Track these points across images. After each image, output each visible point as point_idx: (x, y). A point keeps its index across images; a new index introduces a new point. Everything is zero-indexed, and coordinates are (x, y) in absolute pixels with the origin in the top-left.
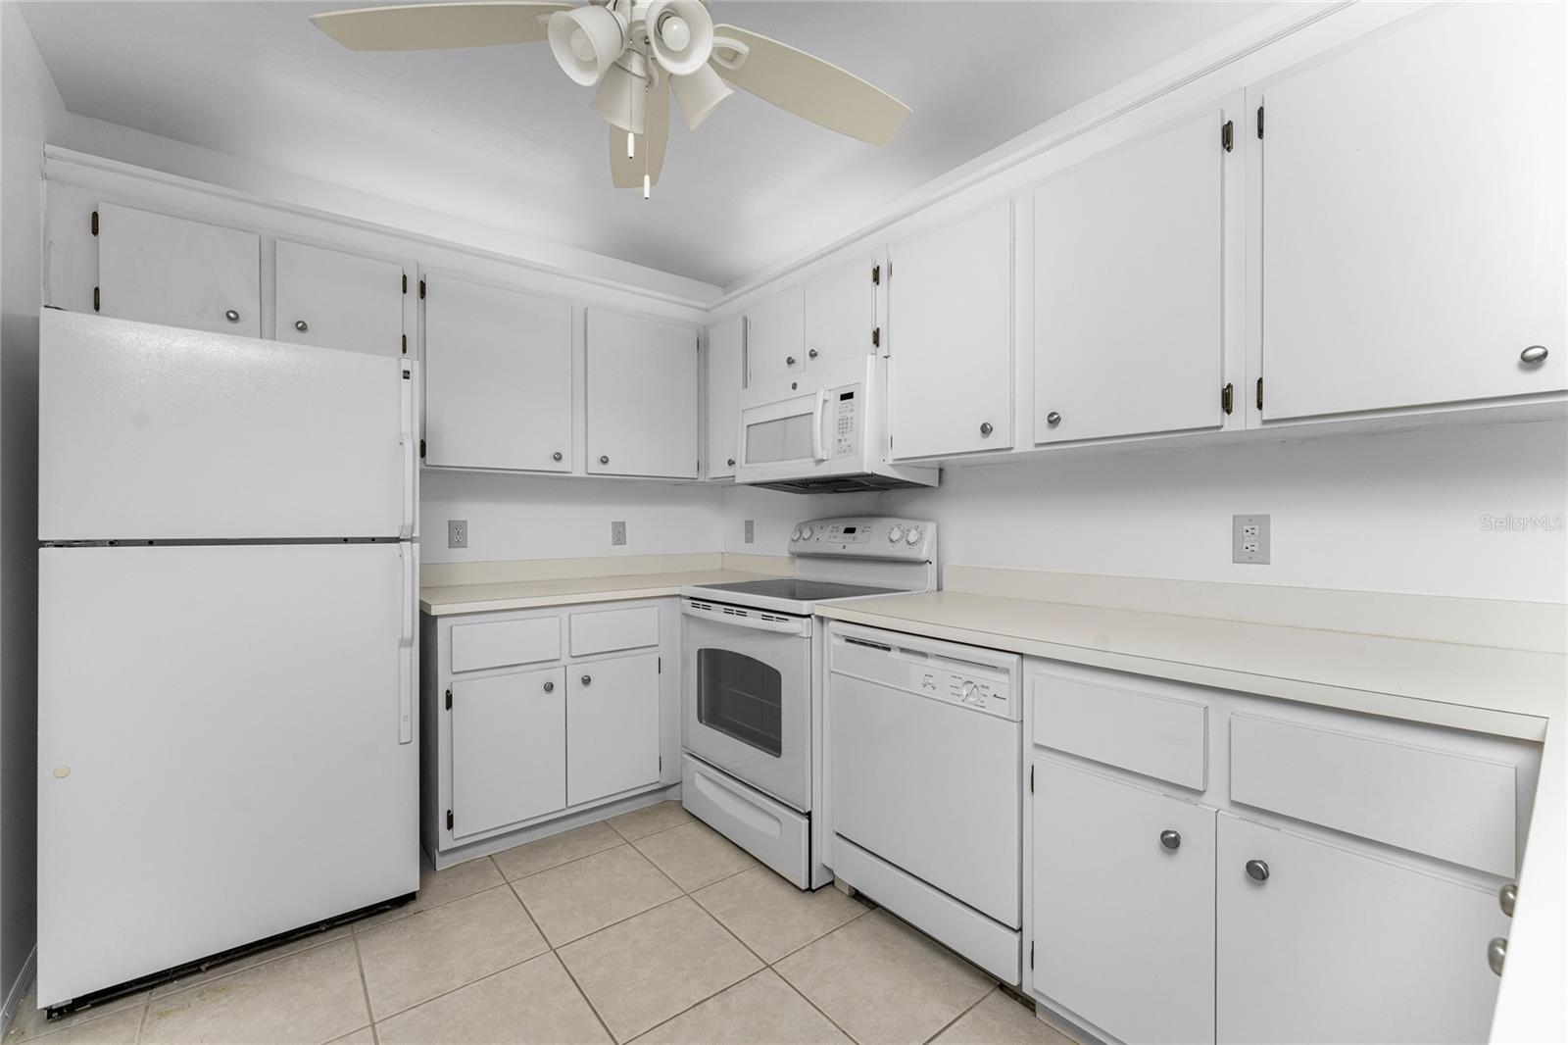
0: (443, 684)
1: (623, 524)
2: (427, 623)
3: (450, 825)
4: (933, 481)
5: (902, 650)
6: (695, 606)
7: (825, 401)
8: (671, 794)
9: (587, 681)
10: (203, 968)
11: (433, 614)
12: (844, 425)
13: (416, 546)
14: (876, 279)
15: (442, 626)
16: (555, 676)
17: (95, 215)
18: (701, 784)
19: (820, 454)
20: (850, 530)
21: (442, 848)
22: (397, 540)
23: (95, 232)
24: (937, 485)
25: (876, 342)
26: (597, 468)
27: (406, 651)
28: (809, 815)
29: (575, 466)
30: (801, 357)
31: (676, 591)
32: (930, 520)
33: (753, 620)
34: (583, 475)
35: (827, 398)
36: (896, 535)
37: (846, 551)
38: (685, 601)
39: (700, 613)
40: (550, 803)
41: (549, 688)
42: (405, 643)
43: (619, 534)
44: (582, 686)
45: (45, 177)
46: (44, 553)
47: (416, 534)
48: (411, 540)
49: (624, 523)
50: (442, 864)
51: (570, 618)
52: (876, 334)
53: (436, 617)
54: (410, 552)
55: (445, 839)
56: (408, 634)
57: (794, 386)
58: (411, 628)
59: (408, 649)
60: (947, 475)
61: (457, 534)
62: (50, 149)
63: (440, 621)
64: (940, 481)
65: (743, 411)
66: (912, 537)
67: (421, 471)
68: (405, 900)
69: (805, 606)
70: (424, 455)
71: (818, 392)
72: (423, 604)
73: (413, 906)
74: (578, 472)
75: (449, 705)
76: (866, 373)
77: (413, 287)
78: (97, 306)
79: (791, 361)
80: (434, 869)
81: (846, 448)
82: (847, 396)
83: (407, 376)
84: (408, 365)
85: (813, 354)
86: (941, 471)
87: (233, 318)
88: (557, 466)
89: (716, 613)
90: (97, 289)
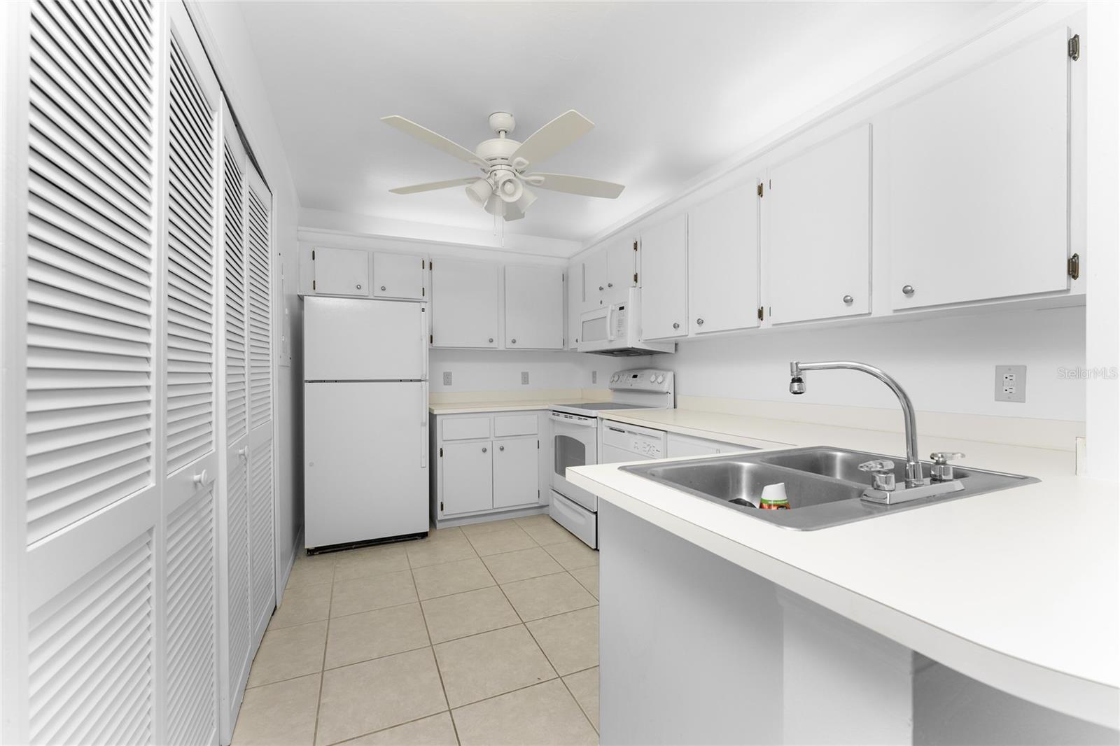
0: (439, 444)
1: (527, 373)
2: (432, 417)
3: (442, 509)
4: (672, 351)
5: (629, 432)
6: (554, 414)
7: (613, 311)
8: (545, 510)
9: (502, 449)
10: (353, 547)
11: (435, 413)
12: (621, 323)
13: (427, 383)
14: (636, 248)
15: (439, 419)
16: (488, 446)
17: (314, 252)
18: (556, 503)
19: (610, 338)
20: (635, 376)
21: (439, 519)
22: (420, 381)
23: (314, 259)
24: (674, 352)
25: (636, 280)
26: (510, 345)
27: (423, 428)
28: (596, 513)
29: (500, 345)
30: (605, 286)
31: (546, 407)
32: (669, 370)
33: (575, 420)
34: (504, 349)
35: (613, 309)
36: (653, 379)
37: (633, 387)
38: (550, 412)
39: (556, 418)
40: (484, 505)
41: (485, 450)
42: (424, 425)
43: (525, 378)
44: (501, 452)
45: (298, 240)
46: (306, 385)
47: (427, 378)
48: (425, 381)
50: (439, 526)
51: (494, 419)
52: (636, 276)
53: (436, 415)
54: (425, 385)
55: (440, 515)
56: (424, 421)
57: (601, 302)
58: (426, 419)
59: (424, 427)
60: (679, 347)
61: (447, 379)
62: (300, 228)
63: (438, 417)
64: (676, 350)
65: (581, 314)
66: (660, 379)
67: (429, 349)
68: (423, 535)
69: (593, 413)
70: (431, 342)
71: (610, 306)
72: (430, 409)
73: (427, 539)
74: (502, 348)
75: (441, 455)
76: (630, 296)
77: (427, 265)
78: (314, 289)
79: (601, 289)
80: (436, 528)
81: (621, 335)
82: (622, 308)
83: (423, 310)
84: (423, 305)
85: (610, 286)
86: (676, 344)
87: (359, 287)
88: (491, 345)
89: (562, 418)
90: (314, 282)
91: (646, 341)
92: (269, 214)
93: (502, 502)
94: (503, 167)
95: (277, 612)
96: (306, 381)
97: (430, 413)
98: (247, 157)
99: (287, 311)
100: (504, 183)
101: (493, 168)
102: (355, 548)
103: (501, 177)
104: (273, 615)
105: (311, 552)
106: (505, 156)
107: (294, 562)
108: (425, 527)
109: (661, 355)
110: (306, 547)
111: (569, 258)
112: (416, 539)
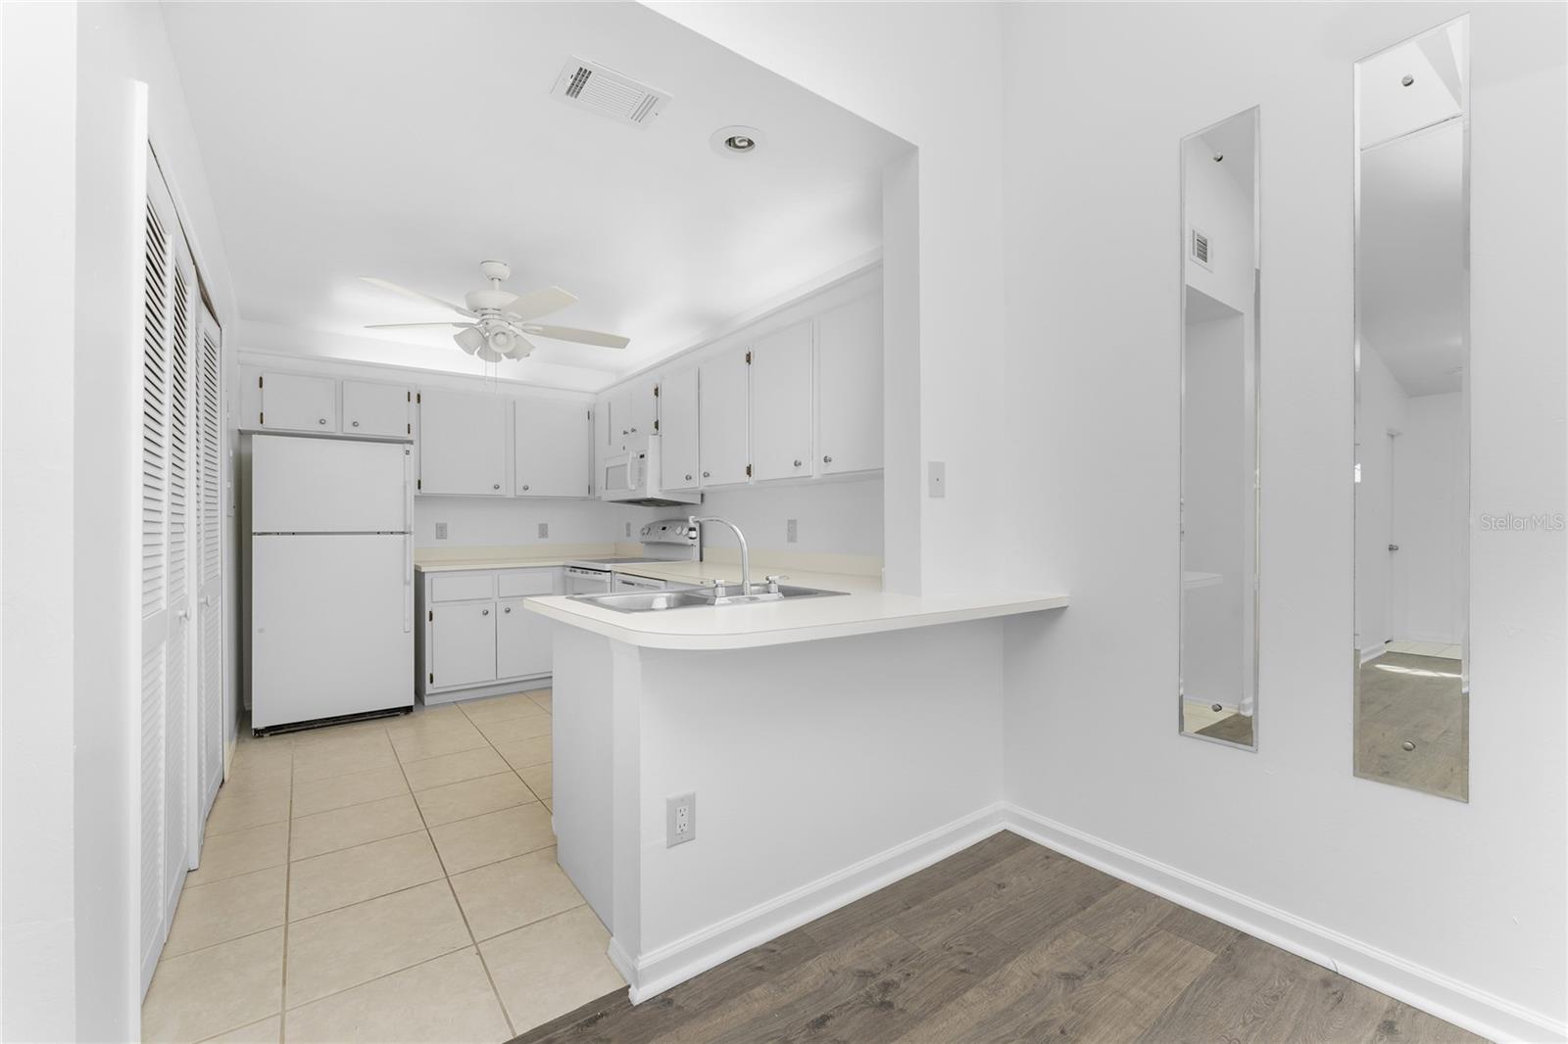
0: (428, 607)
1: (544, 524)
2: (419, 575)
3: (432, 681)
4: (698, 501)
7: (633, 458)
9: (508, 611)
10: (316, 726)
11: (423, 571)
12: (641, 472)
13: (413, 536)
14: (656, 394)
15: (428, 578)
16: (491, 608)
17: (261, 379)
19: (631, 487)
20: (664, 529)
21: (427, 693)
22: (403, 533)
23: (261, 386)
24: (700, 503)
25: (657, 427)
26: (520, 492)
27: (407, 587)
29: (507, 491)
30: (629, 431)
31: (564, 563)
33: (591, 575)
34: (513, 496)
35: (634, 456)
36: (679, 530)
37: (662, 540)
38: (567, 568)
39: (572, 574)
40: (486, 676)
41: (486, 613)
42: (408, 584)
43: (543, 531)
44: (506, 615)
45: (239, 363)
46: (255, 538)
47: (413, 530)
48: (410, 533)
49: (546, 525)
50: (428, 701)
51: (499, 577)
52: (657, 423)
53: (424, 573)
54: (410, 538)
55: (429, 688)
57: (624, 448)
58: (411, 577)
60: (705, 497)
61: (441, 531)
62: (241, 349)
63: (426, 576)
64: (702, 501)
65: (607, 458)
67: (415, 496)
68: (408, 710)
69: (608, 567)
70: (419, 488)
71: (631, 453)
72: (415, 566)
73: (412, 714)
74: (511, 495)
75: (431, 619)
76: (652, 445)
77: (414, 398)
78: (262, 422)
79: (625, 433)
80: (423, 704)
81: (641, 483)
82: (642, 456)
83: (407, 452)
84: (408, 447)
85: (633, 430)
86: (702, 495)
87: (322, 422)
88: (497, 492)
89: (578, 574)
90: (262, 414)
91: (668, 492)
92: (218, 351)
93: (508, 672)
94: (496, 317)
95: (225, 786)
96: (255, 534)
97: (416, 571)
98: (203, 304)
99: (231, 452)
100: (496, 334)
101: (485, 317)
102: (318, 727)
103: (493, 327)
104: (220, 787)
105: (260, 733)
106: (496, 307)
107: (238, 742)
108: (410, 701)
109: (687, 506)
110: (253, 727)
111: (597, 394)
112: (397, 715)
